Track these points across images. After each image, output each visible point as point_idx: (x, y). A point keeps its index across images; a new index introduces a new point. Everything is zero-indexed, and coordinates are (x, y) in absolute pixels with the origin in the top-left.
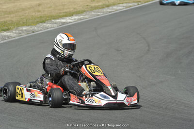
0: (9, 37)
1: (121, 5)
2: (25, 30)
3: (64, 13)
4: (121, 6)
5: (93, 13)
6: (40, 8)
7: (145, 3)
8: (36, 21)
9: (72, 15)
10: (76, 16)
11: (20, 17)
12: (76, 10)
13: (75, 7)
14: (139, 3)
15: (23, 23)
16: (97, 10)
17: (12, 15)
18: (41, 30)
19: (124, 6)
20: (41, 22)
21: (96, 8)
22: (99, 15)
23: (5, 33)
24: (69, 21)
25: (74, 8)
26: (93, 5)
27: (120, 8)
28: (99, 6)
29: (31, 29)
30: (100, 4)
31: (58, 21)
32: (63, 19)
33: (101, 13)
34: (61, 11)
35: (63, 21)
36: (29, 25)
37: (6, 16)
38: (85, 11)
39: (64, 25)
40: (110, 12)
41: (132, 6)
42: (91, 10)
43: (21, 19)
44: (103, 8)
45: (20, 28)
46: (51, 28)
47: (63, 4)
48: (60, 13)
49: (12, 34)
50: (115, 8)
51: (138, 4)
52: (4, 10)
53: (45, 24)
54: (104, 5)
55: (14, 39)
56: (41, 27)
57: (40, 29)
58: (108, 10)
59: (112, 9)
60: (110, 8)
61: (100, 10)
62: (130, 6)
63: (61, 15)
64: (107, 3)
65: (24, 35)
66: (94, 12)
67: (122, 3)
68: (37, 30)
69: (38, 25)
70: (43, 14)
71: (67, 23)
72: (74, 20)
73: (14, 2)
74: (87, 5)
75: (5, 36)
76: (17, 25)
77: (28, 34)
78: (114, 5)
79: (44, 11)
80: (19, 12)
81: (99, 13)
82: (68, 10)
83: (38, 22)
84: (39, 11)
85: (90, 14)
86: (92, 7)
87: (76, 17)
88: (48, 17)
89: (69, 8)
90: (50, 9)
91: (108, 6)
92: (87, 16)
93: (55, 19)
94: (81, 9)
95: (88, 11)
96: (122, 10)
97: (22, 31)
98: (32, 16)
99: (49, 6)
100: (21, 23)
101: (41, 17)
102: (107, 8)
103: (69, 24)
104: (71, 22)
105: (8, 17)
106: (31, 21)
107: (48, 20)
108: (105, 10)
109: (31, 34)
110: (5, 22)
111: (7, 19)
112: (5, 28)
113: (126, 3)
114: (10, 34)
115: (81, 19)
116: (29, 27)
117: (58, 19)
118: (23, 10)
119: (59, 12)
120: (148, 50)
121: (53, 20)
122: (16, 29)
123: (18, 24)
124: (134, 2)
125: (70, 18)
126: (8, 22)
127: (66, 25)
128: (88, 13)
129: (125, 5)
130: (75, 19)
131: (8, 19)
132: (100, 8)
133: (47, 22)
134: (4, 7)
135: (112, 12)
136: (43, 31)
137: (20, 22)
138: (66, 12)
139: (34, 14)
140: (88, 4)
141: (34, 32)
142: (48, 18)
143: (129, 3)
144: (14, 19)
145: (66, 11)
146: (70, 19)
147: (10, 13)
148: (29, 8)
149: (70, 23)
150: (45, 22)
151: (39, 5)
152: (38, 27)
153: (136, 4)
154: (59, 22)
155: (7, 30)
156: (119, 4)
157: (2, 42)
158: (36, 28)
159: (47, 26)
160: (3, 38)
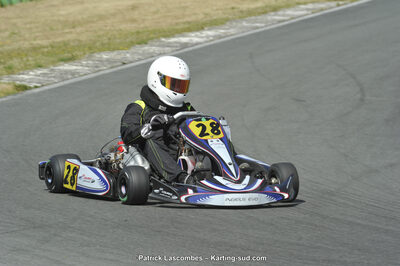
0: (73, 74)
1: (302, 6)
2: (107, 60)
3: (184, 23)
4: (302, 10)
5: (245, 24)
6: (136, 14)
7: (352, 2)
8: (128, 40)
9: (203, 29)
10: (209, 30)
11: (95, 32)
12: (208, 18)
13: (208, 10)
14: (341, 3)
15: (103, 44)
16: (253, 18)
17: (79, 29)
18: (140, 60)
19: (308, 9)
20: (139, 44)
21: (251, 13)
22: (257, 28)
23: (67, 67)
24: (196, 40)
25: (206, 14)
26: (245, 6)
27: (300, 12)
28: (257, 8)
29: (119, 57)
30: (259, 4)
31: (172, 40)
32: (184, 36)
33: (260, 24)
34: (181, 20)
35: (184, 40)
36: (114, 50)
37: (67, 30)
38: (227, 20)
39: (186, 50)
40: (280, 22)
41: (326, 9)
42: (240, 18)
43: (99, 36)
44: (265, 13)
45: (97, 56)
47: (183, 5)
48: (177, 24)
49: (80, 69)
50: (290, 12)
51: (339, 5)
52: (62, 18)
53: (146, 48)
54: (266, 6)
55: (85, 78)
56: (140, 54)
57: (136, 57)
58: (277, 18)
59: (283, 15)
60: (281, 13)
61: (259, 17)
62: (322, 10)
63: (179, 27)
64: (273, 3)
65: (106, 70)
66: (247, 21)
67: (305, 3)
68: (131, 59)
69: (132, 50)
70: (142, 26)
71: (193, 45)
72: (205, 39)
73: (82, 3)
74: (233, 8)
75: (66, 72)
76: (90, 48)
77: (112, 68)
78: (288, 6)
79: (144, 20)
80: (93, 22)
81: (258, 25)
82: (193, 18)
83: (132, 44)
84: (133, 21)
85: (239, 25)
86: (242, 12)
87: (211, 33)
88: (154, 32)
89: (195, 14)
90: (156, 16)
91: (275, 9)
92: (232, 31)
93: (165, 37)
94: (220, 15)
95: (234, 20)
96: (306, 17)
97: (101, 61)
98: (120, 30)
99: (153, 9)
100: (98, 44)
101: (138, 33)
102: (272, 13)
103: (196, 47)
104: (201, 43)
105: (71, 33)
106: (118, 41)
107: (152, 39)
108: (269, 18)
109: (119, 68)
110: (66, 44)
111: (69, 37)
112: (67, 55)
114: (74, 67)
115: (220, 37)
116: (115, 53)
117: (173, 36)
118: (101, 17)
119: (175, 21)
120: (362, 101)
121: (163, 39)
122: (89, 58)
123: (92, 48)
124: (329, 1)
125: (198, 33)
126: (72, 44)
127: (191, 49)
128: (234, 24)
129: (310, 6)
130: (208, 37)
131: (71, 36)
132: (260, 14)
133: (149, 42)
134: (62, 12)
135: (284, 21)
137: (95, 43)
138: (189, 23)
139: (123, 26)
140: (233, 5)
141: (124, 64)
142: (152, 36)
144: (83, 38)
145: (189, 19)
146: (196, 36)
148: (114, 15)
149: (197, 44)
150: (146, 43)
151: (134, 8)
152: (133, 53)
153: (333, 4)
154: (176, 42)
155: (71, 59)
156: (299, 4)
157: (62, 84)
158: (128, 55)
159: (152, 51)
160: (63, 75)
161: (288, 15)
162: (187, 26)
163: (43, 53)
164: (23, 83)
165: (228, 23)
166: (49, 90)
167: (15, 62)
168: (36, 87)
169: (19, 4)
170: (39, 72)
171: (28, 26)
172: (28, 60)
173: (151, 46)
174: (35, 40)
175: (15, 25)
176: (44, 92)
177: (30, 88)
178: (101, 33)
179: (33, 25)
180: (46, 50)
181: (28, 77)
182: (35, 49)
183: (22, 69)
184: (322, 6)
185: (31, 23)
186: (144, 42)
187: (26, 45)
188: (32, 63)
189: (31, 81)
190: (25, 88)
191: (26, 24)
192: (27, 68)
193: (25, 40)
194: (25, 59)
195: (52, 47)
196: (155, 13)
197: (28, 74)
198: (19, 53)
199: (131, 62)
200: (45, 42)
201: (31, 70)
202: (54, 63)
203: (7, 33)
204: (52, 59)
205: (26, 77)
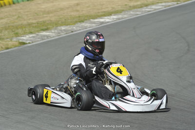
0: (48, 37)
1: (160, 4)
2: (64, 30)
3: (102, 12)
5: (131, 13)
6: (79, 8)
7: (184, 2)
8: (74, 20)
9: (111, 15)
10: (114, 15)
11: (59, 16)
12: (114, 10)
13: (113, 6)
14: (179, 2)
15: (62, 22)
16: (136, 9)
17: (51, 15)
18: (80, 30)
19: (163, 6)
20: (80, 22)
21: (134, 7)
22: (138, 14)
23: (44, 33)
24: (107, 20)
25: (113, 8)
26: (132, 4)
27: (159, 7)
28: (138, 5)
29: (70, 29)
30: (139, 3)
31: (96, 20)
32: (101, 18)
33: (139, 13)
34: (100, 11)
35: (102, 20)
36: (67, 25)
37: (45, 16)
38: (123, 11)
39: (103, 25)
40: (149, 12)
41: (171, 6)
42: (129, 9)
43: (60, 18)
44: (141, 7)
45: (59, 28)
46: (90, 27)
47: (102, 3)
48: (99, 13)
49: (51, 34)
50: (154, 7)
51: (178, 4)
52: (43, 10)
53: (83, 24)
54: (142, 4)
55: (53, 38)
56: (80, 27)
57: (78, 28)
58: (147, 10)
59: (151, 8)
60: (149, 7)
61: (139, 9)
62: (169, 6)
63: (99, 14)
64: (146, 2)
65: (63, 35)
66: (133, 11)
67: (161, 3)
68: (76, 30)
69: (76, 25)
70: (81, 13)
71: (106, 23)
73: (53, 2)
74: (126, 5)
75: (44, 36)
76: (56, 24)
77: (66, 33)
78: (153, 4)
79: (82, 10)
80: (58, 11)
82: (106, 10)
83: (76, 22)
84: (77, 11)
85: (129, 13)
86: (130, 7)
87: (115, 17)
88: (87, 16)
89: (107, 8)
90: (88, 9)
91: (147, 5)
92: (125, 16)
93: (92, 19)
94: (120, 8)
95: (126, 10)
96: (161, 9)
97: (61, 30)
98: (71, 15)
99: (87, 5)
100: (60, 22)
101: (79, 17)
102: (145, 7)
103: (108, 24)
104: (110, 22)
106: (69, 21)
107: (86, 20)
108: (143, 10)
109: (70, 34)
110: (44, 22)
112: (46, 27)
113: (165, 2)
114: (48, 33)
115: (119, 19)
116: (69, 26)
117: (96, 18)
118: (62, 9)
119: (97, 11)
120: (188, 50)
121: (92, 20)
122: (56, 29)
123: (57, 24)
124: (173, 1)
125: (109, 17)
126: (47, 22)
127: (105, 24)
128: (127, 12)
129: (164, 4)
130: (113, 19)
131: (47, 18)
132: (139, 8)
133: (85, 21)
134: (43, 7)
135: (151, 11)
136: (82, 31)
137: (58, 21)
138: (104, 12)
139: (72, 14)
140: (126, 3)
141: (72, 32)
142: (86, 18)
143: (168, 2)
144: (53, 19)
146: (108, 19)
147: (49, 13)
148: (68, 8)
149: (108, 22)
150: (83, 22)
151: (78, 4)
153: (175, 3)
154: (98, 21)
155: (46, 30)
156: (158, 3)
157: (41, 41)
158: (74, 28)
159: (86, 25)
160: (43, 37)
161: (152, 8)
162: (103, 13)
163: (33, 27)
164: (24, 41)
165: (123, 12)
166: (36, 45)
167: (20, 31)
168: (29, 43)
169: (22, 3)
170: (31, 36)
171: (26, 13)
172: (25, 30)
173: (86, 23)
174: (29, 20)
175: (19, 13)
176: (33, 45)
177: (26, 44)
178: (61, 17)
179: (28, 13)
180: (34, 25)
181: (26, 38)
182: (30, 25)
183: (23, 34)
184: (170, 4)
185: (28, 12)
186: (82, 21)
187: (25, 22)
188: (28, 31)
189: (27, 40)
190: (24, 43)
191: (25, 12)
192: (25, 34)
193: (25, 20)
194: (24, 29)
195: (38, 23)
196: (88, 7)
197: (25, 37)
198: (22, 27)
199: (76, 31)
200: (34, 21)
201: (27, 35)
202: (38, 31)
203: (16, 17)
204: (37, 29)
205: (24, 38)
